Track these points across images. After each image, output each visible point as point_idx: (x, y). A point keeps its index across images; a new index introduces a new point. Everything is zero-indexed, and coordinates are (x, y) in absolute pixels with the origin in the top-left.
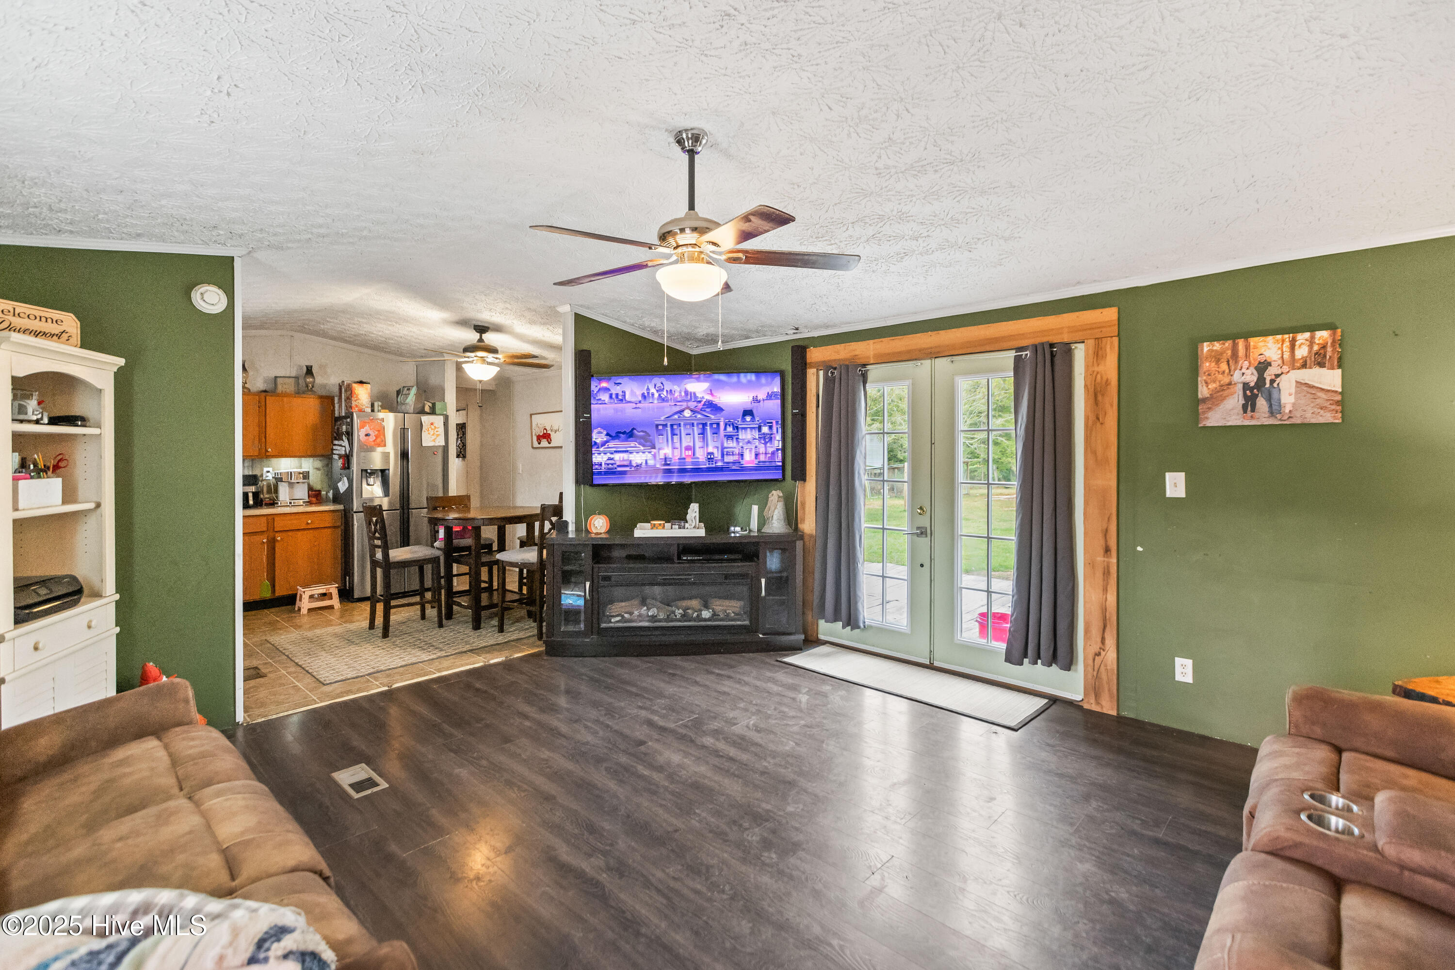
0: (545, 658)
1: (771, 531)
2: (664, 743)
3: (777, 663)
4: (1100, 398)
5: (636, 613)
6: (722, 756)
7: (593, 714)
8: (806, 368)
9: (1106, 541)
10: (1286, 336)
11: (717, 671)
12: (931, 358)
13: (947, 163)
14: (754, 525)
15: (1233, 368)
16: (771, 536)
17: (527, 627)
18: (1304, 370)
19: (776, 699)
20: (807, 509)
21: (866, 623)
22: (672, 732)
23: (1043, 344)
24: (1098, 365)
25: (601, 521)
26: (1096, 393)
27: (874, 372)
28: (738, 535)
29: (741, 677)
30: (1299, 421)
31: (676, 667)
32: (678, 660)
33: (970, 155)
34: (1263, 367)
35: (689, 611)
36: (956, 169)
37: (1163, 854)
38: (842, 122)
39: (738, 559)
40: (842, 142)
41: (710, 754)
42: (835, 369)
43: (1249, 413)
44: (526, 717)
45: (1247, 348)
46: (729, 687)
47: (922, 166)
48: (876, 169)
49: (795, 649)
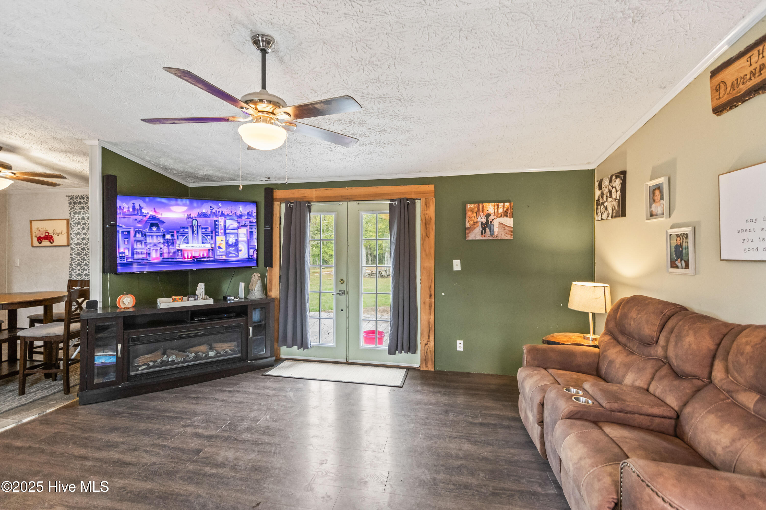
0: (80, 407)
1: (252, 298)
2: (216, 446)
3: (263, 377)
4: (428, 226)
5: (159, 361)
6: (261, 444)
7: (147, 440)
8: (273, 201)
9: (430, 291)
10: (496, 204)
11: (227, 389)
12: (347, 201)
13: (398, 99)
14: (242, 293)
15: (478, 215)
16: (255, 300)
17: (48, 386)
18: (501, 218)
19: (275, 399)
20: (273, 283)
21: (312, 345)
22: (217, 437)
23: (403, 199)
24: (427, 210)
25: (129, 299)
26: (426, 223)
27: (315, 206)
28: (232, 302)
29: (245, 390)
30: (500, 239)
31: (195, 392)
32: (194, 387)
33: (410, 98)
34: (488, 215)
35: (200, 353)
36: (400, 103)
37: (486, 429)
38: (359, 61)
39: (233, 317)
40: (352, 73)
41: (252, 444)
42: (292, 203)
43: (484, 235)
44: (85, 458)
45: (483, 207)
46: (241, 397)
47: (386, 98)
48: (363, 93)
49: (271, 366)
